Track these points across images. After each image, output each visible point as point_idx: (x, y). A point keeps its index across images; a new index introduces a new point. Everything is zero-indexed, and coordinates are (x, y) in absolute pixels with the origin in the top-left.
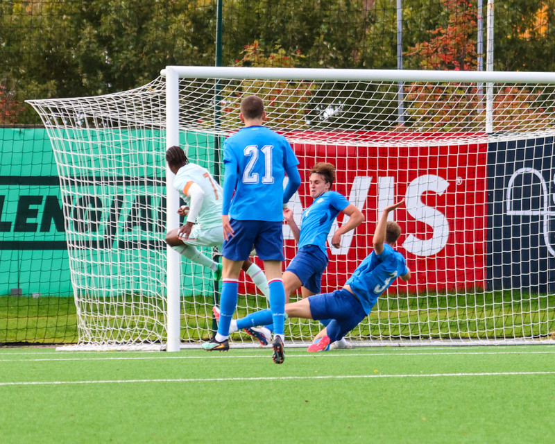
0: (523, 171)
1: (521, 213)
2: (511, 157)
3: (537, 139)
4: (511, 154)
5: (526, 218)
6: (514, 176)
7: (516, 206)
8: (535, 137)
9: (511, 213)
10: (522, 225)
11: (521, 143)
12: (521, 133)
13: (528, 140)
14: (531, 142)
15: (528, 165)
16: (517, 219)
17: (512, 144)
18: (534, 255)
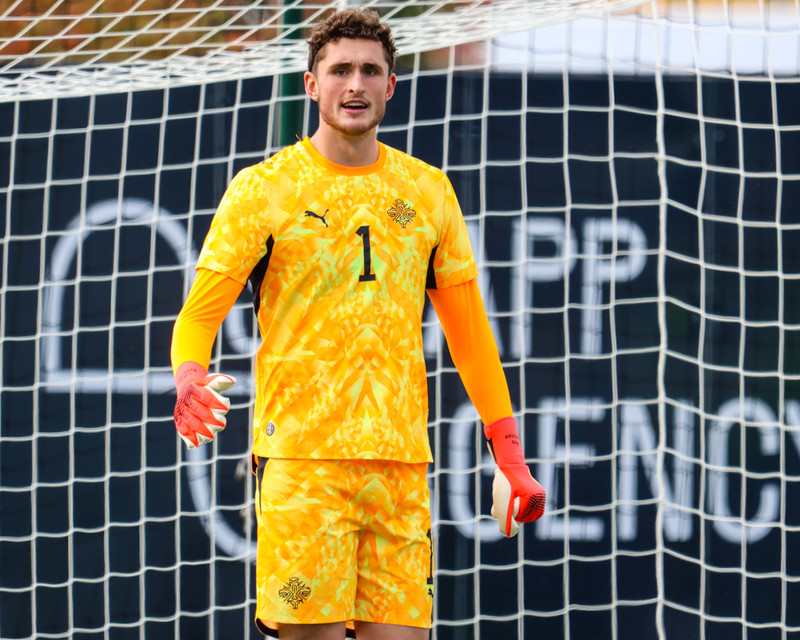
0: (117, 212)
1: (107, 381)
2: (68, 163)
3: (173, 91)
4: (69, 150)
5: (127, 404)
6: (73, 238)
7: (91, 356)
8: (167, 85)
9: (71, 382)
10: (113, 430)
11: (110, 106)
12: (110, 67)
13: (136, 94)
14: (148, 102)
15: (138, 190)
16: (90, 405)
17: (73, 110)
18: (161, 551)
